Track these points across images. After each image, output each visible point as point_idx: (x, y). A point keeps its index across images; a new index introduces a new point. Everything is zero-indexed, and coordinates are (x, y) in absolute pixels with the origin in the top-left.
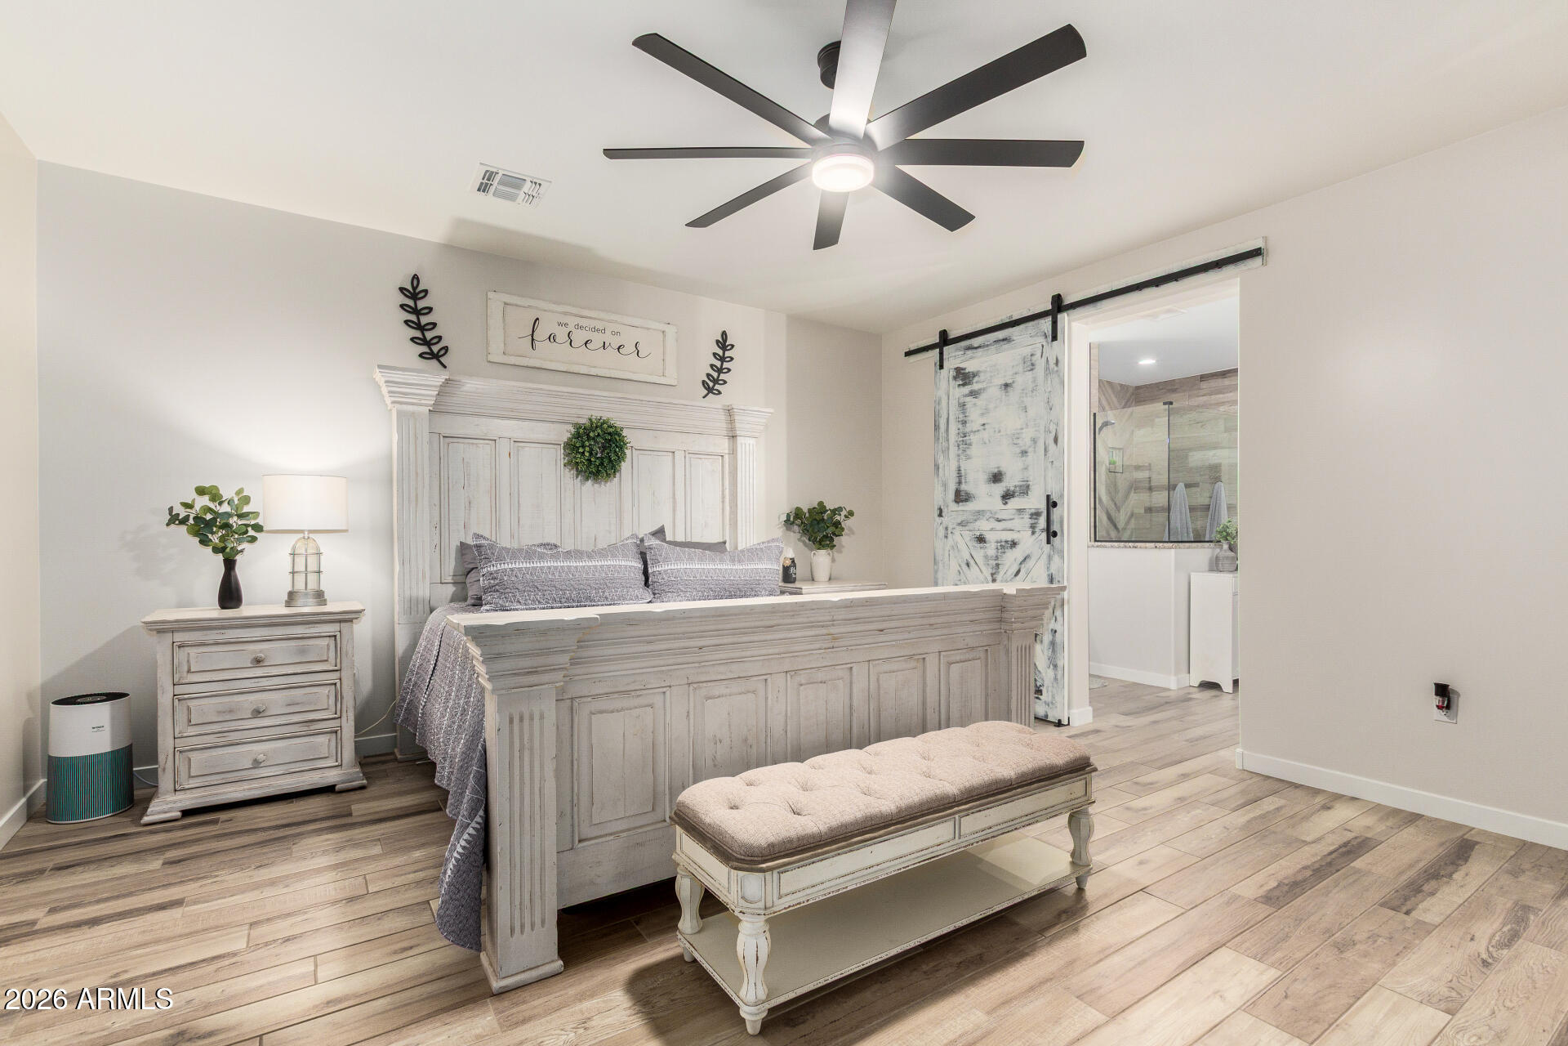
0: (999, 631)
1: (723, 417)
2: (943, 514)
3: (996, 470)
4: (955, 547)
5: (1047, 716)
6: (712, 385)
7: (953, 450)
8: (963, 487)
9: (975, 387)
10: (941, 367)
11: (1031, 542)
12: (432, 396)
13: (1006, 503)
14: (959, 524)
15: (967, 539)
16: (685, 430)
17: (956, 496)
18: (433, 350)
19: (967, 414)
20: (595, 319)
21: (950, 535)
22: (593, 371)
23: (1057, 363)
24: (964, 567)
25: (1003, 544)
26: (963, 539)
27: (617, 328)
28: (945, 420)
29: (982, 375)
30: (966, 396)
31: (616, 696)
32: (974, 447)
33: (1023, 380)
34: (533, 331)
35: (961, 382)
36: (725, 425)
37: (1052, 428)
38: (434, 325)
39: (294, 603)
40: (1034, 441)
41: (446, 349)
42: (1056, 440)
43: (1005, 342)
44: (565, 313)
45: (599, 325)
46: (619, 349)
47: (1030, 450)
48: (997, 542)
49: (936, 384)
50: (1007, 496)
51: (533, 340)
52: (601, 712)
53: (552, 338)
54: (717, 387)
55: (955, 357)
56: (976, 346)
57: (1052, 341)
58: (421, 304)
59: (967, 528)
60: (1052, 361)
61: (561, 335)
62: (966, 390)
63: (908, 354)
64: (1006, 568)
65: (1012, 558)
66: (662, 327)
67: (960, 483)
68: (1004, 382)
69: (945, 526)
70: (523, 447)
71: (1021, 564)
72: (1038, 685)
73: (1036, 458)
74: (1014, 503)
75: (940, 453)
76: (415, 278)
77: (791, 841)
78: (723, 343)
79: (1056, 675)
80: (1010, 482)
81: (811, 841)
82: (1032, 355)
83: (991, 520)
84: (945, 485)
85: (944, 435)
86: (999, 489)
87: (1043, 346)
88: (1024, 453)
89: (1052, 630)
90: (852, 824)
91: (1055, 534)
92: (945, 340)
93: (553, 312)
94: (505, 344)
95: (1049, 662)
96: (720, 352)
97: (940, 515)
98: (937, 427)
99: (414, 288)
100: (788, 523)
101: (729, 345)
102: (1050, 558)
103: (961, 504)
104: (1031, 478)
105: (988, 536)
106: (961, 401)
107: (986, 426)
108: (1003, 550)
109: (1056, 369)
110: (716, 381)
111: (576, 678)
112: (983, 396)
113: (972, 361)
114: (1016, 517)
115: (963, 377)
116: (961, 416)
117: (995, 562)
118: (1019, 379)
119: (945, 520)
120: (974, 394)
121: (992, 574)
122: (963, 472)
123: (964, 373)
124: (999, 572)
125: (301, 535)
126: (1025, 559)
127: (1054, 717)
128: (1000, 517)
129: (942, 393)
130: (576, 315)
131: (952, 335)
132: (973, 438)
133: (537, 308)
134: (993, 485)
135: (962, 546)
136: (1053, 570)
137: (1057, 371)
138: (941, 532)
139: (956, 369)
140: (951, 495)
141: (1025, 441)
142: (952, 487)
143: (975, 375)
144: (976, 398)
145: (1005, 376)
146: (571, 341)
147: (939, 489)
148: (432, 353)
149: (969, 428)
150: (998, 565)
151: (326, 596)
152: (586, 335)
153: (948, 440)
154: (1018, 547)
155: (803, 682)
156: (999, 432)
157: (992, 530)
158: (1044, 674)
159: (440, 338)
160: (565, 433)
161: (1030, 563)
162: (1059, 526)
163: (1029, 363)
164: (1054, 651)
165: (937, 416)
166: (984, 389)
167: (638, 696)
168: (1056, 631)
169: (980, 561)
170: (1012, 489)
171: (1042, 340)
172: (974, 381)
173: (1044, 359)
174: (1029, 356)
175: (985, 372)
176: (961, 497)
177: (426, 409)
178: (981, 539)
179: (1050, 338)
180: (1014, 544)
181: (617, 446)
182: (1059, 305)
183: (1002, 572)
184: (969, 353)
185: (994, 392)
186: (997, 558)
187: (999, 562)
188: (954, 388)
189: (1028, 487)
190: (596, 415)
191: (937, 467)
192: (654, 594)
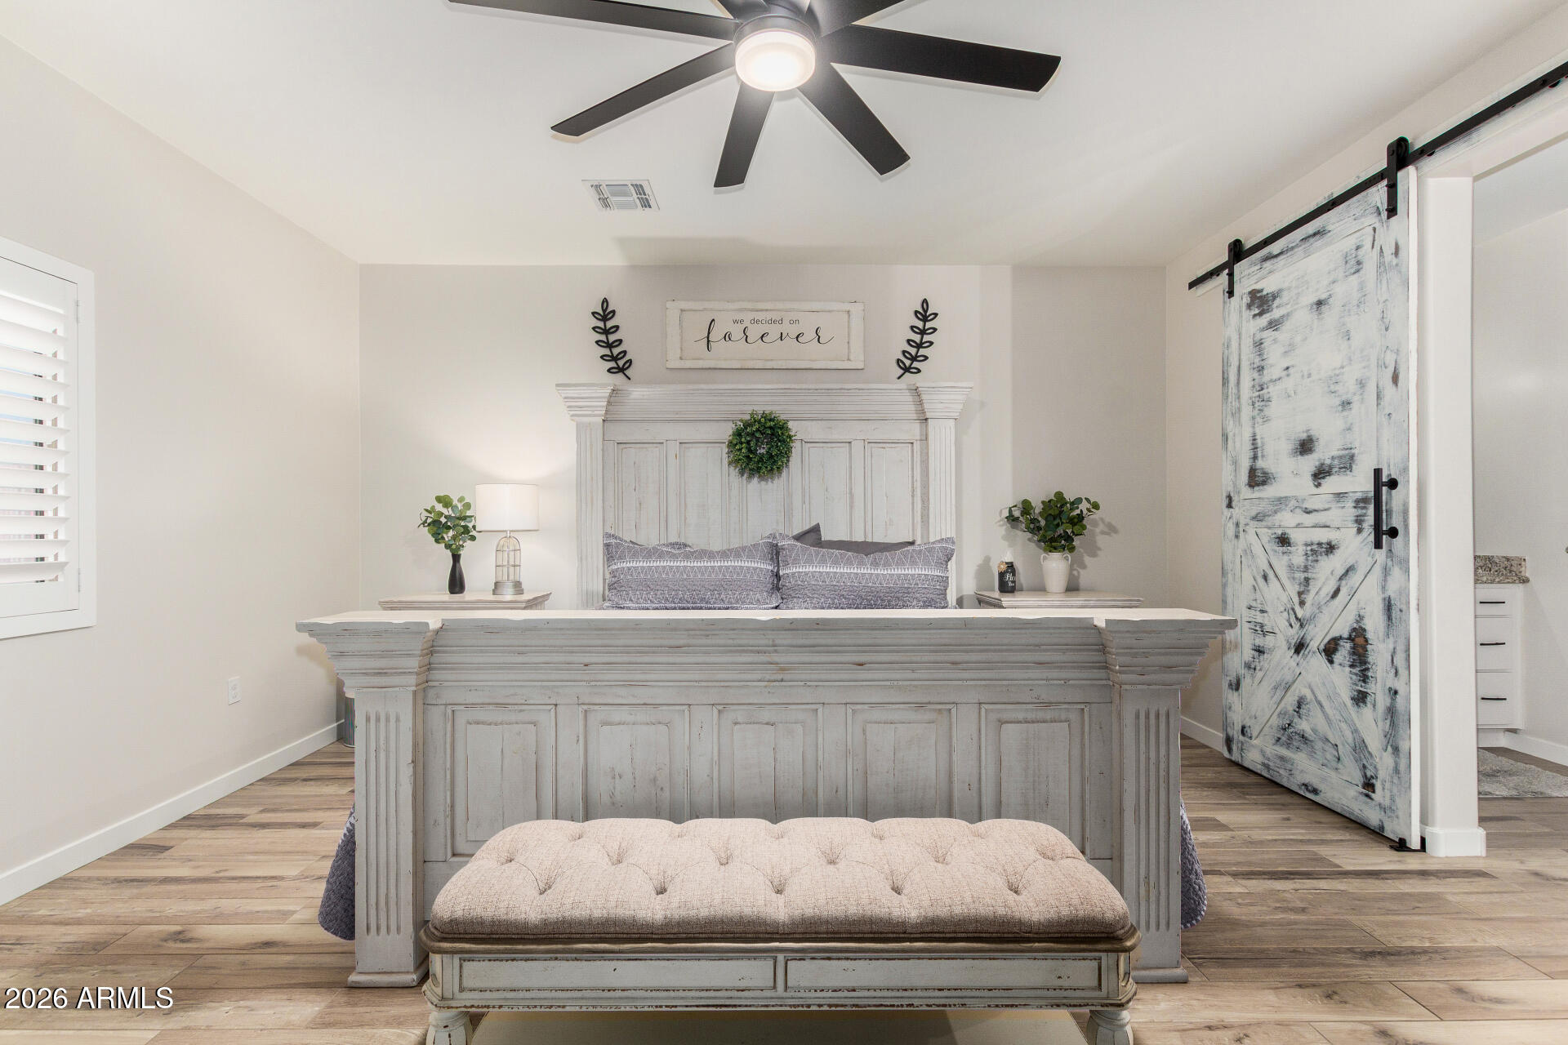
0: (1104, 682)
1: (910, 398)
2: (1234, 504)
3: (1304, 436)
4: (1248, 551)
5: (1382, 828)
6: (909, 363)
7: (1247, 412)
8: (1260, 464)
9: (1276, 314)
10: (1231, 293)
11: (1355, 545)
12: (603, 407)
13: (1318, 485)
14: (1254, 518)
15: (1265, 539)
16: (864, 416)
17: (1249, 477)
18: (619, 364)
19: (1265, 357)
20: (771, 310)
21: (1241, 534)
22: (769, 365)
23: (1396, 253)
24: (1261, 581)
25: (1315, 547)
26: (1258, 540)
27: (793, 316)
28: (1236, 369)
29: (1285, 294)
30: (1263, 329)
31: (491, 707)
32: (1273, 404)
33: (1345, 289)
34: (709, 333)
35: (1257, 311)
36: (913, 408)
37: (1390, 359)
38: (620, 341)
39: (499, 591)
40: (1362, 384)
41: (630, 361)
42: (1395, 379)
43: (1317, 237)
44: (741, 310)
45: (776, 316)
46: (797, 338)
47: (1356, 399)
48: (1306, 545)
49: (1224, 319)
50: (1320, 474)
51: (708, 341)
52: (478, 723)
53: (727, 337)
54: (915, 364)
55: (1248, 274)
56: (1275, 253)
57: (1389, 217)
58: (610, 324)
59: (1264, 523)
60: (1389, 250)
61: (737, 333)
62: (1264, 321)
63: (1192, 285)
64: (1319, 583)
65: (1327, 569)
66: (847, 307)
67: (1255, 458)
68: (1315, 300)
69: (1235, 521)
70: (689, 448)
71: (1341, 579)
72: (1369, 776)
73: (1364, 411)
74: (1332, 484)
75: (1229, 417)
76: (605, 301)
77: (482, 923)
78: (924, 314)
79: (1397, 764)
80: (1324, 453)
81: (514, 930)
82: (1358, 248)
83: (1298, 510)
84: (1235, 463)
85: (1235, 391)
86: (1309, 463)
87: (1374, 229)
88: (1346, 404)
89: (1390, 689)
90: (580, 923)
91: (1393, 533)
92: (1238, 252)
93: (728, 311)
94: (682, 350)
95: (1384, 741)
96: (920, 324)
97: (1229, 506)
98: (1225, 381)
99: (604, 311)
100: (1012, 519)
101: (931, 315)
102: (1386, 571)
103: (1256, 488)
104: (1356, 444)
105: (1297, 536)
106: (1258, 338)
107: (1291, 370)
108: (1314, 558)
109: (1395, 261)
110: (914, 359)
111: (446, 684)
112: (1287, 326)
113: (1271, 278)
114: (1334, 505)
115: (1260, 302)
116: (1257, 360)
117: (1303, 576)
118: (1340, 290)
119: (1236, 512)
120: (1274, 325)
121: (1300, 594)
122: (1259, 441)
123: (1261, 297)
124: (1308, 591)
125: (504, 535)
126: (1347, 571)
127: (1393, 832)
128: (1310, 506)
129: (1231, 332)
130: (752, 310)
131: (1248, 244)
132: (1273, 391)
133: (711, 310)
134: (1299, 457)
135: (1258, 550)
136: (1392, 589)
137: (1397, 265)
138: (1231, 530)
139: (1250, 293)
140: (1244, 477)
141: (1348, 387)
142: (1245, 464)
143: (1275, 296)
144: (1276, 330)
145: (1317, 290)
146: (747, 337)
147: (1228, 468)
148: (618, 368)
149: (1269, 374)
150: (1307, 580)
151: (523, 586)
152: (762, 329)
153: (1239, 398)
154: (1338, 553)
155: (740, 720)
156: (1309, 375)
157: (1298, 526)
158: (1377, 760)
159: (625, 352)
160: (726, 431)
161: (1355, 579)
162: (1401, 518)
163: (1353, 262)
164: (1393, 724)
165: (1225, 363)
166: (1288, 315)
167: (521, 711)
168: (1396, 692)
169: (1282, 572)
170: (1328, 462)
171: (1372, 220)
172: (1275, 305)
173: (1377, 247)
174: (1353, 251)
175: (1289, 288)
176: (1257, 479)
177: (600, 420)
178: (1284, 541)
179: (1385, 214)
180: (1331, 548)
181: (780, 441)
182: (1402, 154)
183: (1313, 589)
184: (1268, 264)
185: (1303, 315)
186: (1306, 569)
187: (1310, 575)
188: (1248, 321)
189: (1352, 457)
190: (760, 409)
191: (1225, 437)
192: (782, 598)
